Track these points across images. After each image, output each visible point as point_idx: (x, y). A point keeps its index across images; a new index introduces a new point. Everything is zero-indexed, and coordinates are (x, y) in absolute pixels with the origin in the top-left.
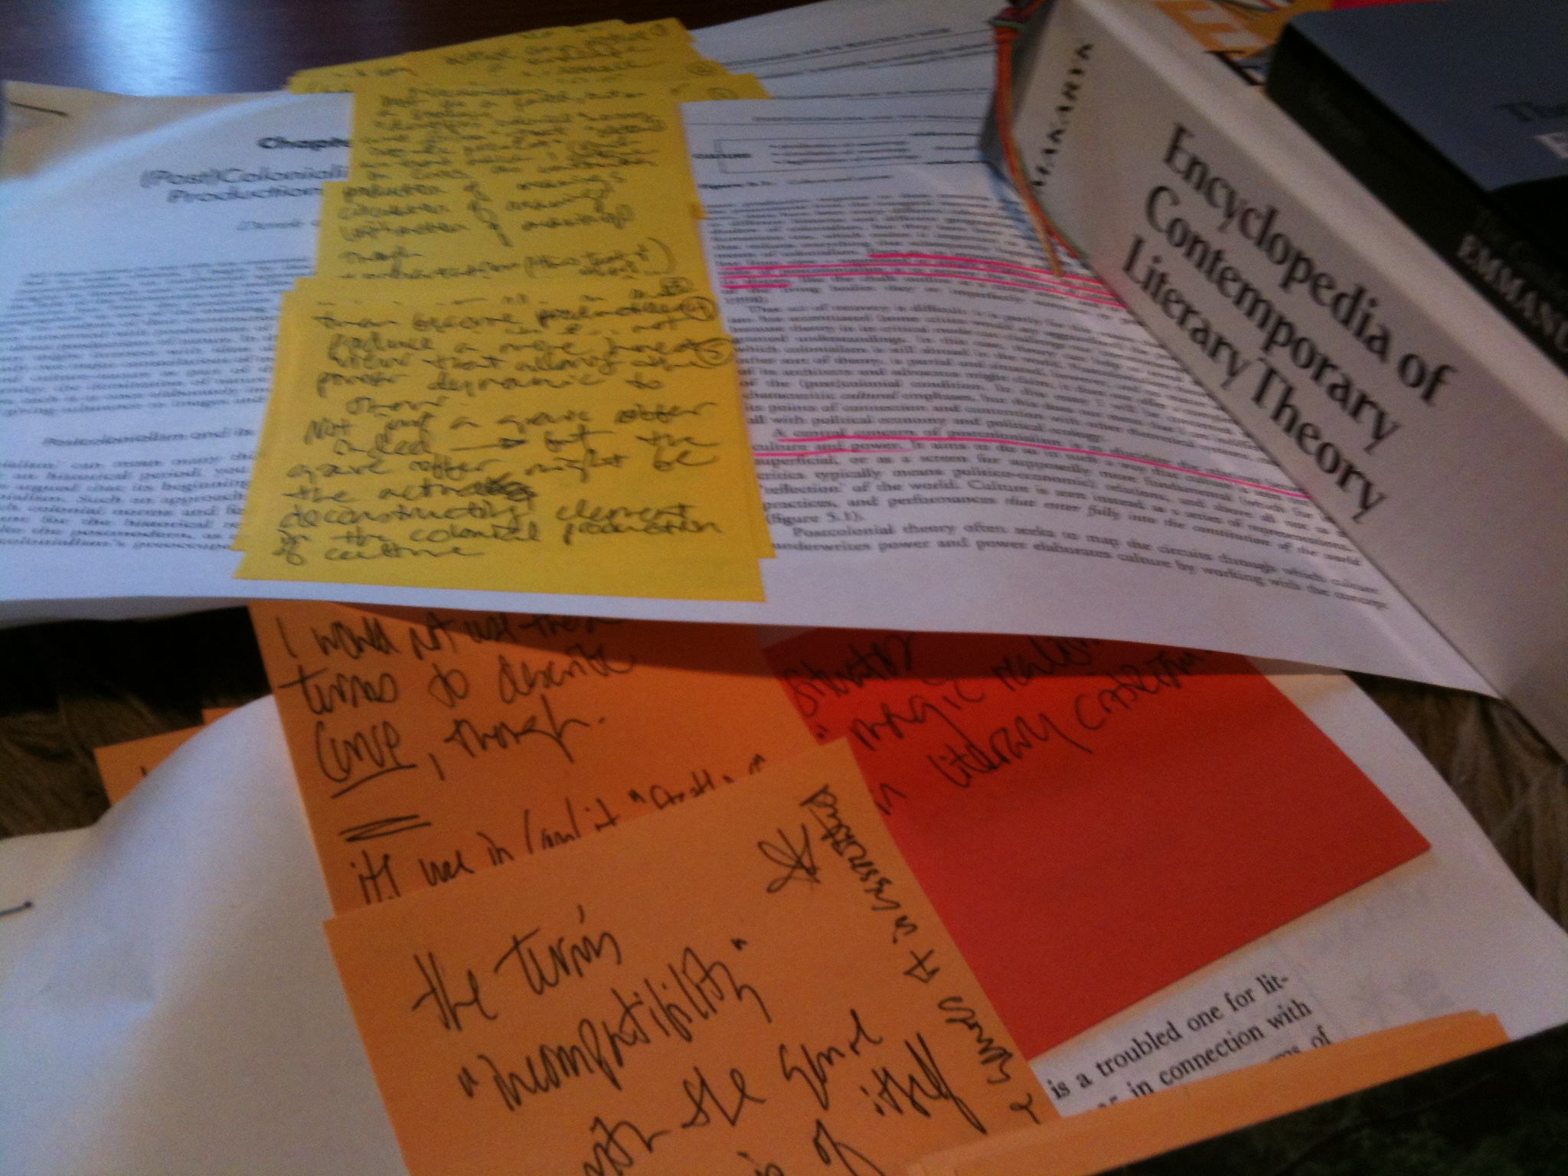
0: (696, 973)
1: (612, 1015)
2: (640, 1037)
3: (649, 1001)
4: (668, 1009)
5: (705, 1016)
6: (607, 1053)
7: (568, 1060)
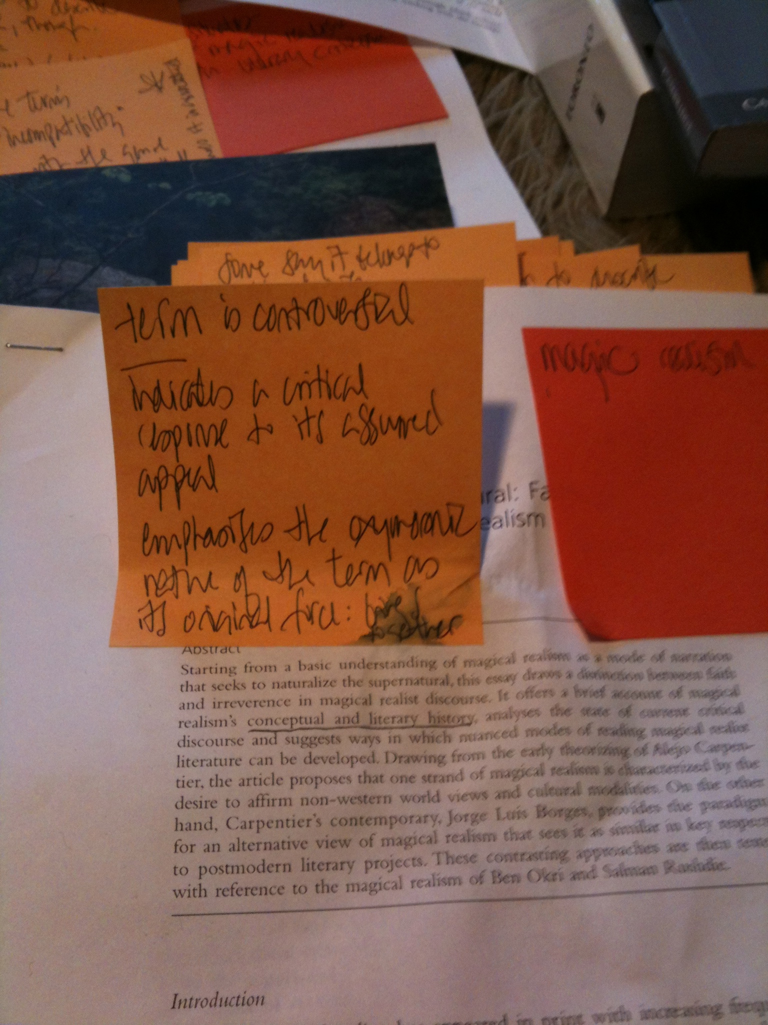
0: (98, 115)
1: (60, 124)
2: (69, 132)
3: (77, 122)
4: (83, 126)
5: (97, 130)
6: (54, 135)
7: (38, 135)
